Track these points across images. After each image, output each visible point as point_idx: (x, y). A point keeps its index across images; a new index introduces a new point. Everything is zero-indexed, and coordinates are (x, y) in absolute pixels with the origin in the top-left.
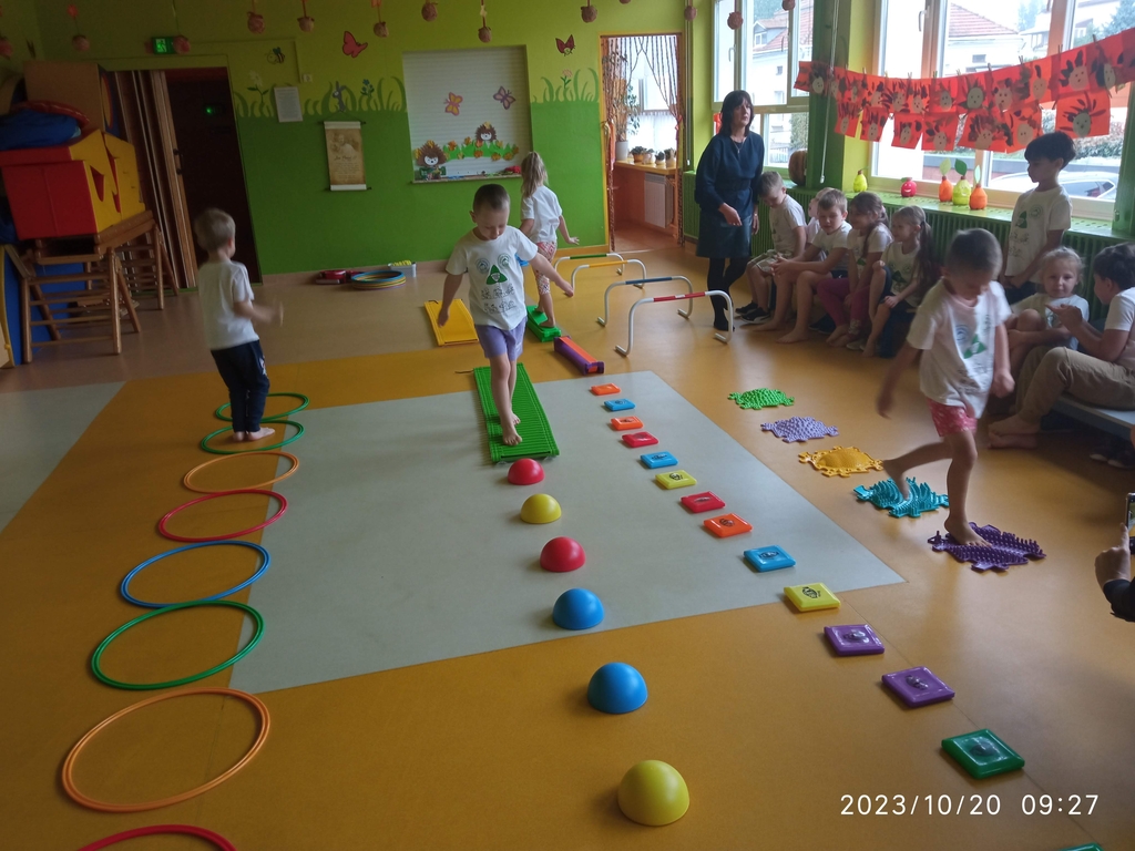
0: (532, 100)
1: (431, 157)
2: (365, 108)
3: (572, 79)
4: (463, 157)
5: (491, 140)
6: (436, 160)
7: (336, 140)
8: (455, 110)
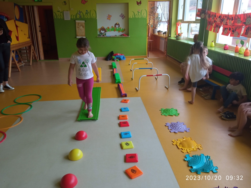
0: (129, 17)
1: (103, 30)
2: (86, 17)
3: (140, 12)
4: (111, 31)
5: (118, 27)
6: (104, 32)
7: (78, 25)
8: (109, 19)
